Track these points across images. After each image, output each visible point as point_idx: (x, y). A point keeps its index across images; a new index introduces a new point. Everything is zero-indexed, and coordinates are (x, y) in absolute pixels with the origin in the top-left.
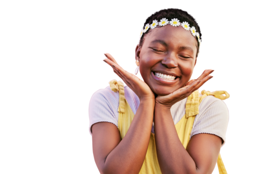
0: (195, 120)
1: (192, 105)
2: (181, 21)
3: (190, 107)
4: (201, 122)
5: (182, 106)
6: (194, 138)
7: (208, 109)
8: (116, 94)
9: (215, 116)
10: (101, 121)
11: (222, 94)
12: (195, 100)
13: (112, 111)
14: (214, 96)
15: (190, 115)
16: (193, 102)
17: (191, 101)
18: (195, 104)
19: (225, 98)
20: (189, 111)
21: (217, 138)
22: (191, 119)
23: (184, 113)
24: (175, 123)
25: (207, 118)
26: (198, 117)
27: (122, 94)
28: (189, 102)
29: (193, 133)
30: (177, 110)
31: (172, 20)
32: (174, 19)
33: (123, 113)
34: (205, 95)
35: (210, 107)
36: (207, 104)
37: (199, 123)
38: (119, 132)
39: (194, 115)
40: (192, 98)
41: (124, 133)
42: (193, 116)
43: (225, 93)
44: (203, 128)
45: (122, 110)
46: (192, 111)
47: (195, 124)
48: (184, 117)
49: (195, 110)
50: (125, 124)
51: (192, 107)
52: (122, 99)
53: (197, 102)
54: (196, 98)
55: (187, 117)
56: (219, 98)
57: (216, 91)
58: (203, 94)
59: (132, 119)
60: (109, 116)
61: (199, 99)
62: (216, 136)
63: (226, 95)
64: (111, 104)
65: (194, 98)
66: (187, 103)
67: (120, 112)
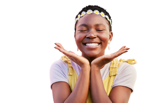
0: (115, 78)
1: (113, 68)
2: (93, 11)
3: (112, 70)
4: (119, 79)
5: (107, 69)
6: (114, 89)
7: (124, 71)
8: (66, 64)
9: (128, 75)
10: (58, 81)
11: (132, 61)
12: (115, 65)
13: (65, 75)
14: (127, 62)
15: (112, 75)
16: (114, 66)
17: (113, 65)
18: (115, 68)
19: (134, 63)
20: (111, 72)
21: (128, 89)
22: (112, 77)
23: (108, 73)
24: (103, 80)
25: (122, 76)
26: (117, 76)
27: (70, 64)
28: (112, 66)
29: (113, 86)
30: (104, 72)
31: (88, 11)
32: (89, 10)
33: (71, 76)
34: (122, 62)
35: (124, 70)
36: (123, 68)
37: (117, 79)
38: (70, 87)
39: (115, 74)
40: (114, 64)
41: (73, 88)
42: (114, 76)
43: (134, 60)
44: (120, 83)
45: (71, 74)
46: (114, 72)
47: (115, 80)
48: (109, 76)
49: (115, 72)
50: (73, 82)
51: (114, 69)
52: (70, 67)
53: (117, 66)
54: (116, 64)
55: (110, 76)
56: (131, 64)
57: (129, 59)
58: (120, 61)
59: (77, 78)
60: (63, 78)
61: (118, 64)
62: (128, 87)
63: (135, 62)
64: (63, 70)
65: (115, 64)
66: (110, 67)
67: (70, 75)
